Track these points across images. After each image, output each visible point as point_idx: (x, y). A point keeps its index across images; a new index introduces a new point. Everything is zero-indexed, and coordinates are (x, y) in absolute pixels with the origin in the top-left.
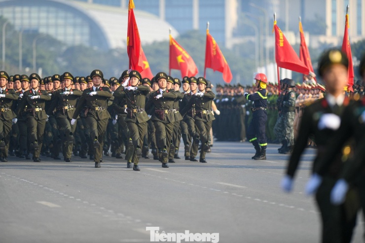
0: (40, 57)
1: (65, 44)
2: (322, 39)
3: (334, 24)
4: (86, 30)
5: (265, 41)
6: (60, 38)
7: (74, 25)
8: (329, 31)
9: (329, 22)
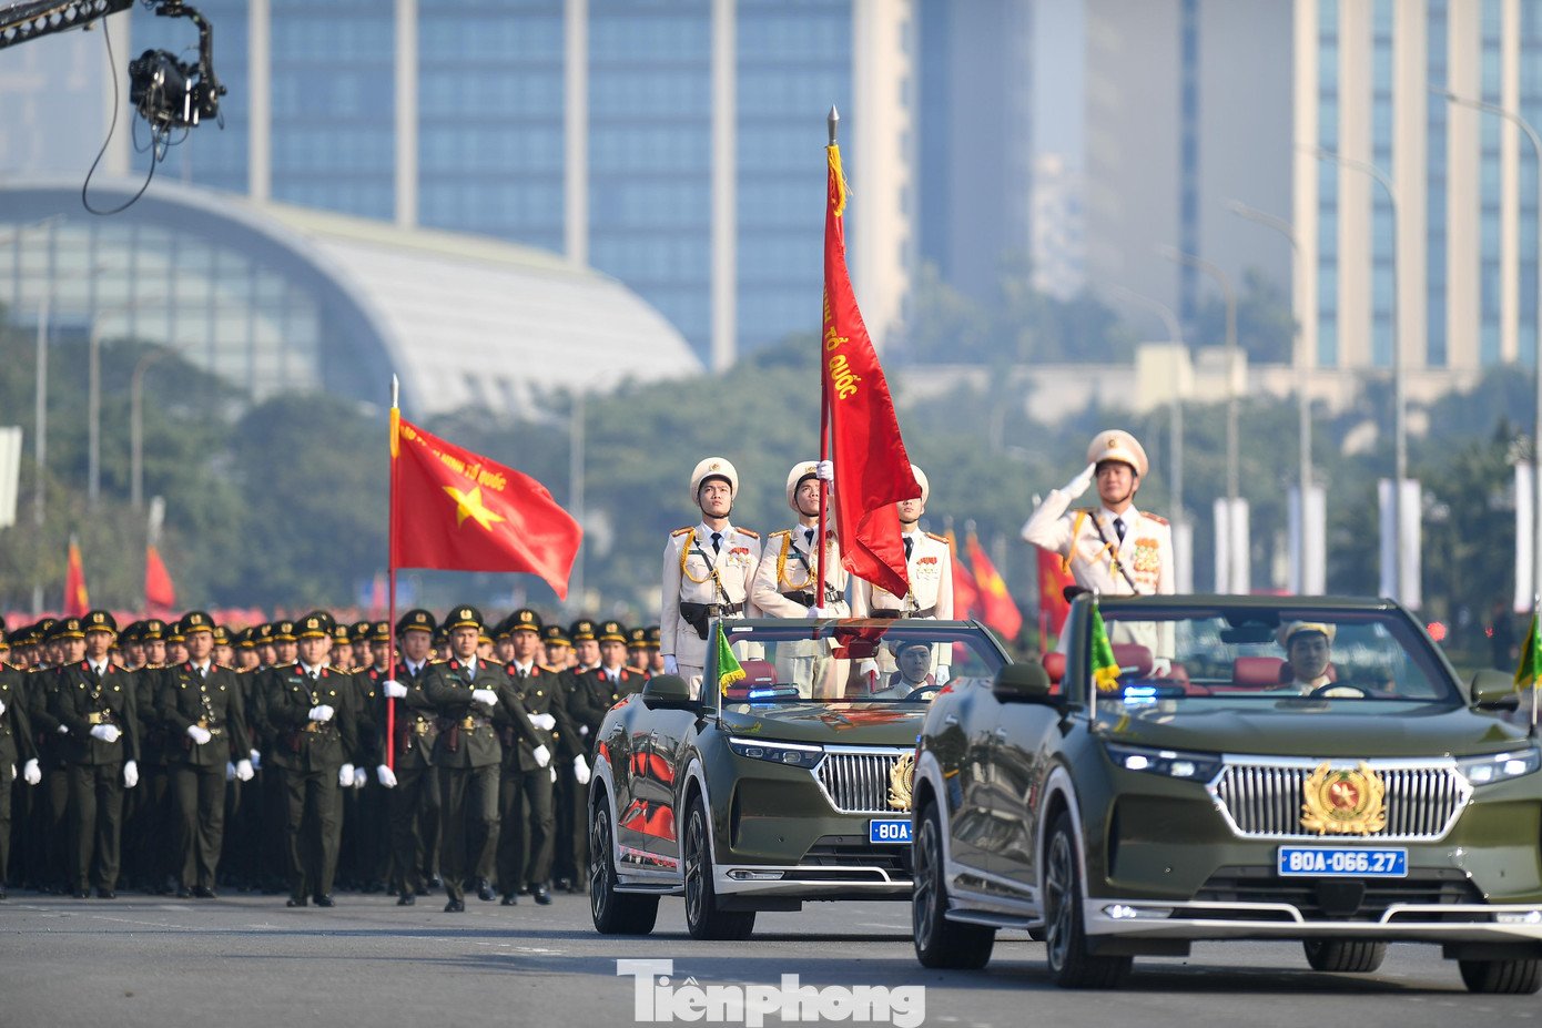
0: (159, 447)
1: (243, 393)
2: (1278, 382)
3: (1328, 316)
4: (306, 328)
5: (1027, 387)
6: (229, 366)
7: (254, 305)
8: (1307, 349)
9: (1306, 306)
